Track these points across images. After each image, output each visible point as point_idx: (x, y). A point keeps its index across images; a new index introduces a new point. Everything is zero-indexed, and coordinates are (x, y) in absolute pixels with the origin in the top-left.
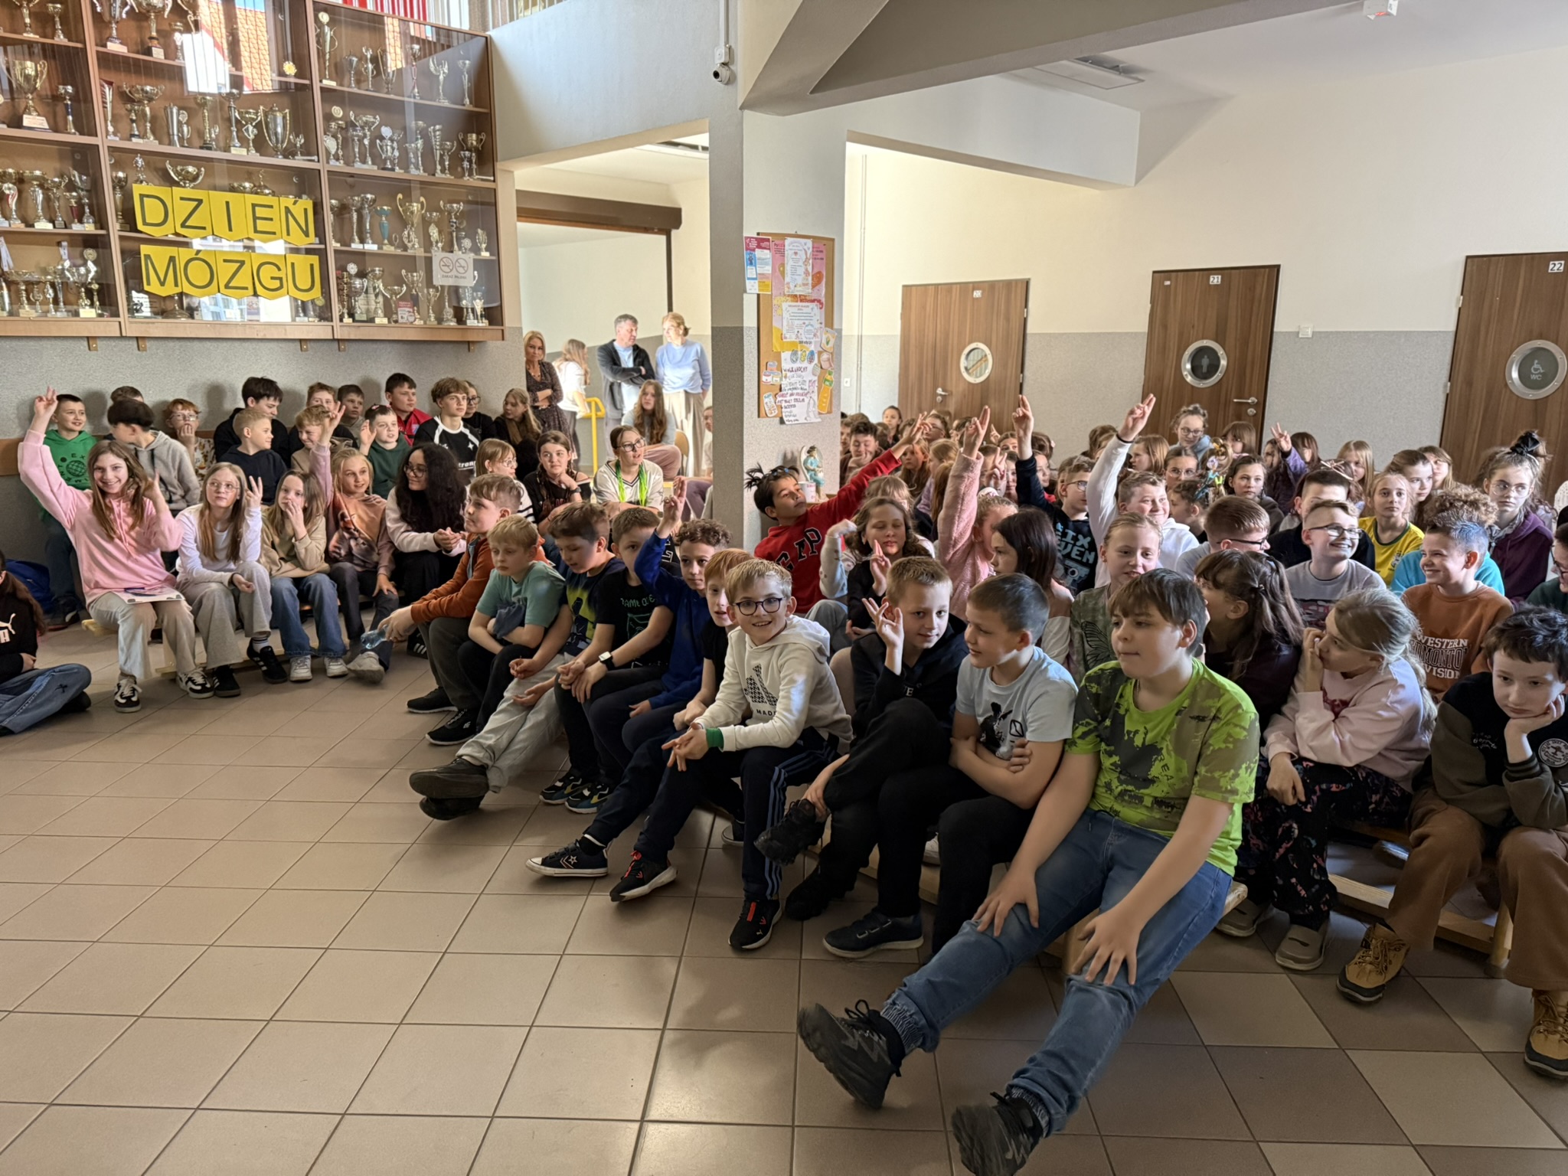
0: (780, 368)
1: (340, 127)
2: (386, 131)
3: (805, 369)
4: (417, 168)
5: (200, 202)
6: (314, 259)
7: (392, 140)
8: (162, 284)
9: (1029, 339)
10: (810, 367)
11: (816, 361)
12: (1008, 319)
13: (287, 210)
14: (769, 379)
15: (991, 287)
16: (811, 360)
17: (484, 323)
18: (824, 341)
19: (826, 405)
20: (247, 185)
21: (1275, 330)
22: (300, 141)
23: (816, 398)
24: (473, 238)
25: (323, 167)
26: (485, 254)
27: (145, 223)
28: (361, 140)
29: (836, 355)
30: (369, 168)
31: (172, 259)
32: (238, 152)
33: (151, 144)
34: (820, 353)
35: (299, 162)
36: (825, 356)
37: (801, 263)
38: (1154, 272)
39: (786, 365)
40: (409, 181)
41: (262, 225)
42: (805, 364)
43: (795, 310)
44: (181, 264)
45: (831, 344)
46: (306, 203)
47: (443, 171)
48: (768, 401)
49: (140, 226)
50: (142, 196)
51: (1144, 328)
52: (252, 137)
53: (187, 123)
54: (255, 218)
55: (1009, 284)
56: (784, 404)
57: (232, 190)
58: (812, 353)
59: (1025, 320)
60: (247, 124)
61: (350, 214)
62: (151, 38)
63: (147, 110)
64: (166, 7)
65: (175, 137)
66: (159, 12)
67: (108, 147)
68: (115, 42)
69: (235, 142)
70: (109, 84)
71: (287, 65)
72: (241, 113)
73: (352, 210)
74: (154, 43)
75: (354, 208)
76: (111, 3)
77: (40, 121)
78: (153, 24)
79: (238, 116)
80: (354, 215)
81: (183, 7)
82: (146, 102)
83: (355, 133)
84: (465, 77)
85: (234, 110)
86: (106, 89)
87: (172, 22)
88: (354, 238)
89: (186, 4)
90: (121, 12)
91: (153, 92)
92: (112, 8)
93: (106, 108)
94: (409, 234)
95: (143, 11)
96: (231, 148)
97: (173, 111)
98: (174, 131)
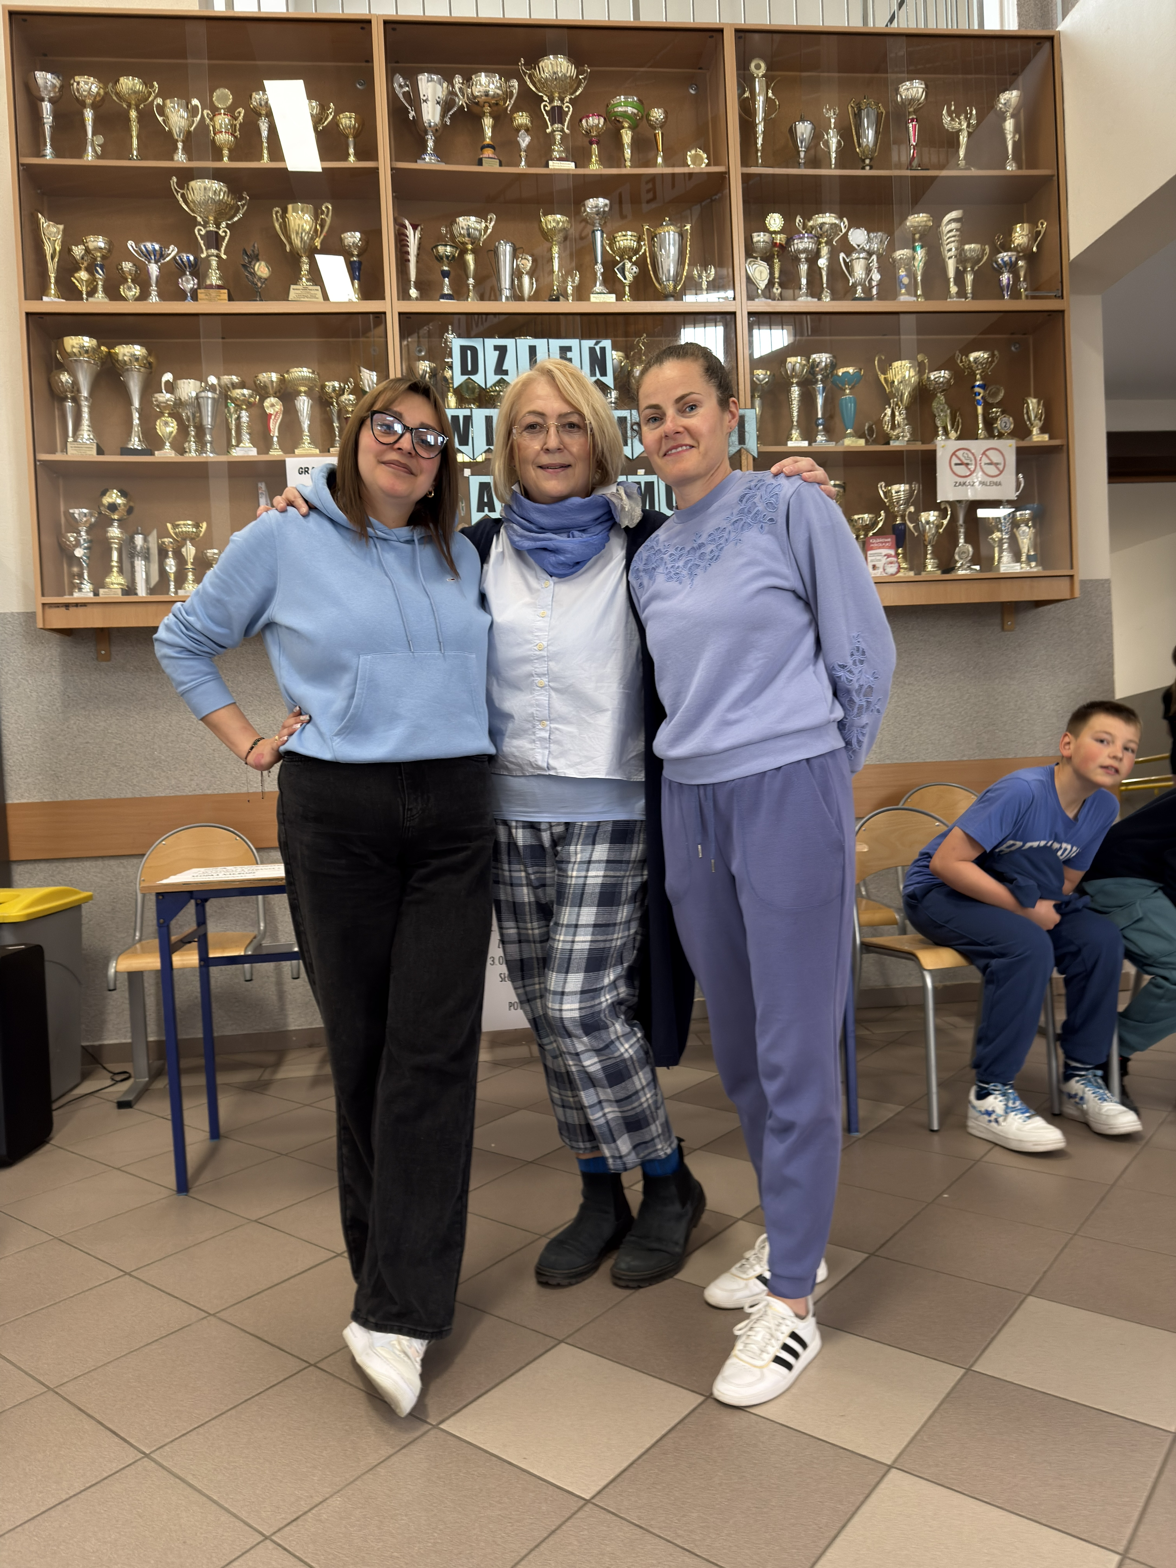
1: (775, 245)
2: (858, 238)
7: (867, 250)
17: (1035, 568)
22: (708, 275)
24: (1017, 412)
25: (741, 306)
26: (1040, 439)
28: (812, 260)
30: (829, 302)
32: (603, 301)
33: (472, 305)
40: (897, 315)
47: (961, 291)
52: (628, 278)
60: (622, 259)
61: (788, 392)
62: (483, 147)
63: (470, 258)
64: (508, 95)
65: (507, 293)
66: (497, 104)
67: (400, 314)
68: (430, 159)
69: (598, 287)
70: (415, 228)
71: (693, 152)
72: (612, 241)
73: (793, 383)
74: (488, 153)
75: (795, 380)
76: (422, 97)
77: (312, 292)
78: (488, 122)
79: (608, 248)
80: (795, 391)
81: (534, 89)
82: (470, 247)
83: (801, 246)
84: (1009, 125)
85: (602, 236)
86: (410, 231)
87: (515, 115)
88: (793, 432)
89: (538, 85)
90: (443, 115)
91: (478, 226)
92: (424, 105)
93: (409, 261)
94: (893, 415)
95: (476, 109)
96: (592, 296)
97: (506, 250)
98: (506, 282)
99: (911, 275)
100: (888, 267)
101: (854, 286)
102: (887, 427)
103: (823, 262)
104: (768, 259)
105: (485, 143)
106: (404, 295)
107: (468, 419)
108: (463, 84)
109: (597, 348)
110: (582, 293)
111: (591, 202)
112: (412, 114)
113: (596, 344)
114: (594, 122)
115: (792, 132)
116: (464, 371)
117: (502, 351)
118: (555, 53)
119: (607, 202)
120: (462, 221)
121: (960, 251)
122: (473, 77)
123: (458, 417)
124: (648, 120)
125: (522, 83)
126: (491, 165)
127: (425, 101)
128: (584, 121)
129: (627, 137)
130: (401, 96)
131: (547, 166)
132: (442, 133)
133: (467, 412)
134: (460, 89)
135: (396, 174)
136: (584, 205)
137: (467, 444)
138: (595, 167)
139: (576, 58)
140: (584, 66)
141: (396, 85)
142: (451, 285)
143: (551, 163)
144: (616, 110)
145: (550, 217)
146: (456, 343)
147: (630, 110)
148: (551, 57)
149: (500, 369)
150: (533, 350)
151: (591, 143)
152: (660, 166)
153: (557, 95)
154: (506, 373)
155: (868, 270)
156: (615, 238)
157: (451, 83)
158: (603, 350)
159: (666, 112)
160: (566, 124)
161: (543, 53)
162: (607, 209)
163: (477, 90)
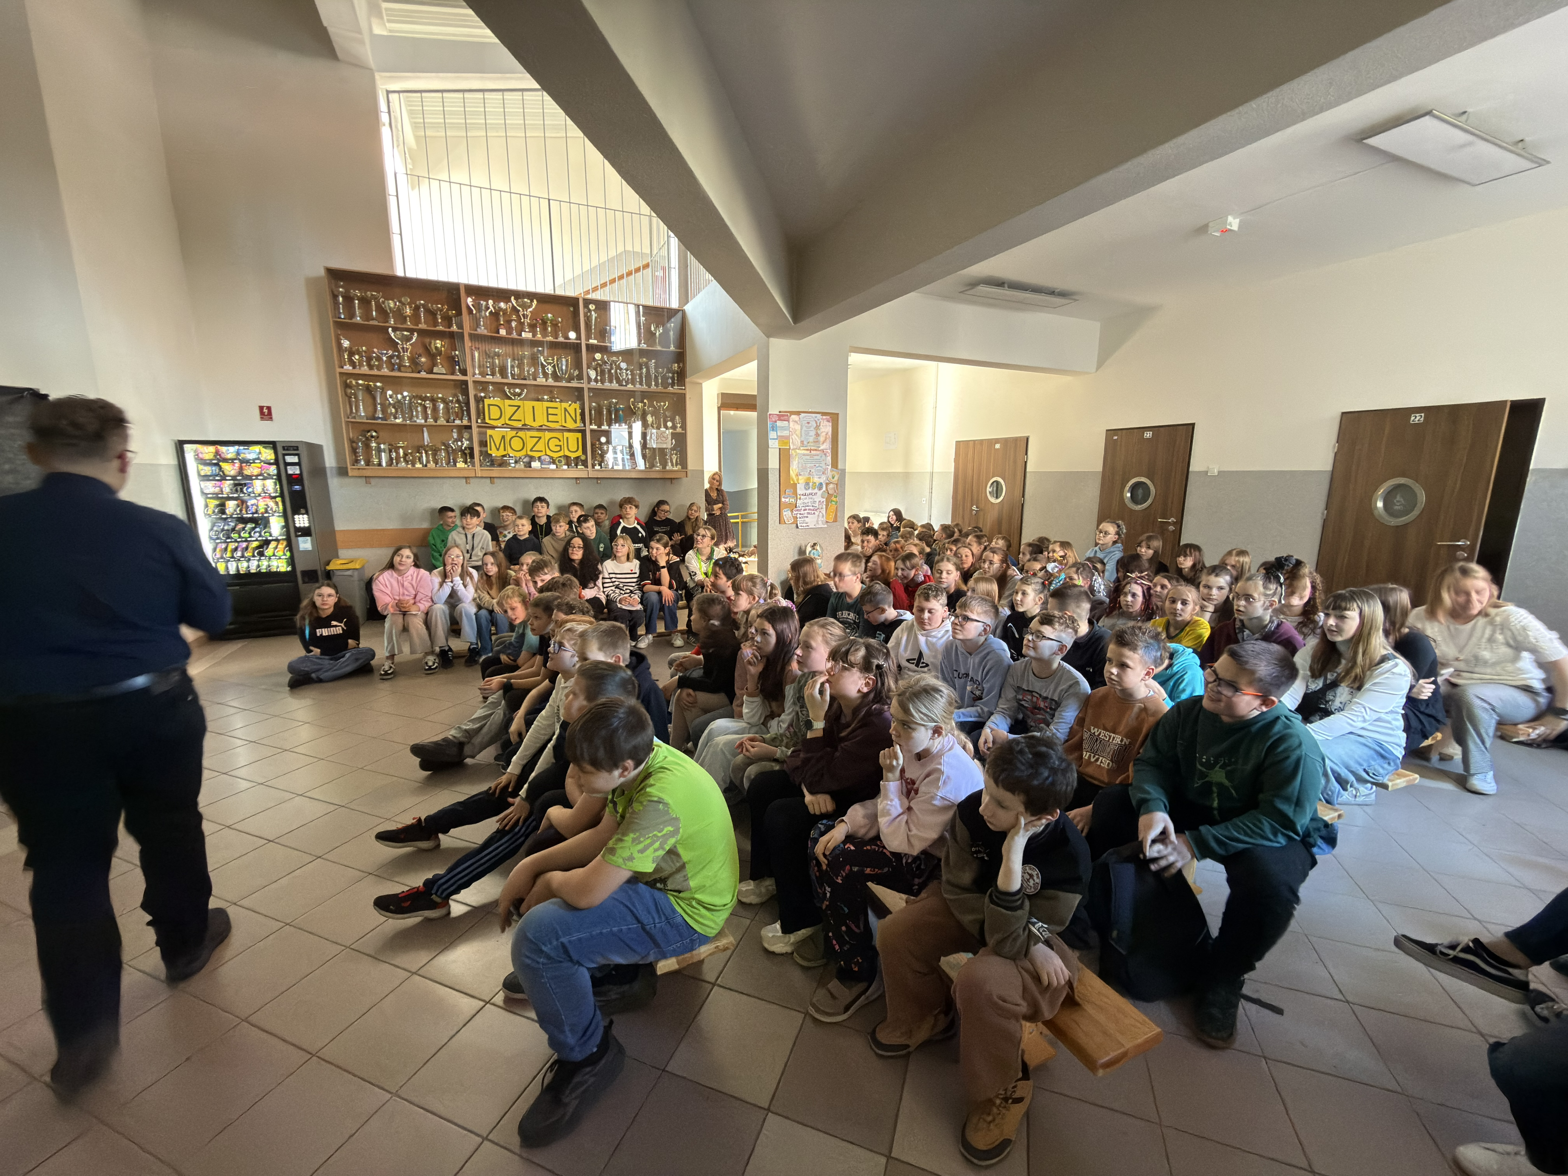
0: (795, 493)
1: (598, 364)
2: (624, 365)
3: (815, 494)
4: (641, 384)
5: (519, 407)
6: (579, 435)
7: (627, 370)
8: (498, 450)
9: (1028, 475)
10: (820, 493)
11: (824, 489)
12: (1015, 462)
13: (566, 410)
14: (787, 500)
15: (1005, 442)
16: (820, 489)
17: (679, 467)
18: (830, 477)
19: (832, 516)
20: (546, 397)
21: (1191, 469)
22: (576, 373)
23: (824, 512)
24: (673, 420)
25: (584, 385)
26: (679, 430)
27: (490, 419)
28: (610, 371)
29: (840, 484)
30: (615, 385)
31: (503, 437)
32: (541, 380)
33: (498, 378)
34: (827, 484)
35: (574, 384)
36: (831, 486)
37: (812, 429)
38: (1107, 430)
39: (799, 492)
40: (634, 391)
41: (551, 418)
42: (816, 491)
43: (808, 457)
44: (508, 439)
45: (836, 478)
46: (577, 406)
47: (657, 385)
48: (787, 514)
49: (487, 420)
50: (489, 405)
51: (1100, 468)
52: (550, 372)
53: (518, 367)
54: (548, 414)
55: (1016, 440)
56: (798, 516)
57: (538, 400)
58: (821, 484)
59: (1026, 462)
60: (548, 366)
61: (602, 411)
62: (500, 325)
63: (497, 362)
64: (509, 308)
65: (509, 376)
66: (505, 311)
67: (473, 380)
69: (540, 375)
70: (477, 350)
71: (571, 333)
73: (604, 409)
74: (502, 327)
78: (502, 318)
79: (543, 363)
83: (606, 367)
84: (672, 333)
85: (541, 358)
86: (475, 352)
87: (511, 315)
88: (604, 424)
89: (519, 306)
90: (485, 312)
91: (500, 351)
93: (475, 361)
95: (497, 312)
96: (538, 378)
97: (509, 360)
100: (633, 375)
101: (622, 381)
103: (613, 372)
104: (596, 369)
106: (474, 375)
110: (534, 377)
111: (537, 348)
112: (475, 312)
119: (542, 349)
121: (656, 371)
124: (556, 321)
125: (513, 304)
126: (503, 332)
128: (534, 321)
130: (471, 306)
131: (522, 334)
132: (486, 318)
134: (491, 304)
135: (470, 335)
136: (534, 349)
142: (491, 371)
144: (545, 318)
147: (550, 318)
151: (537, 327)
152: (560, 339)
153: (525, 310)
157: (487, 302)
159: (562, 319)
161: (520, 298)
163: (498, 307)
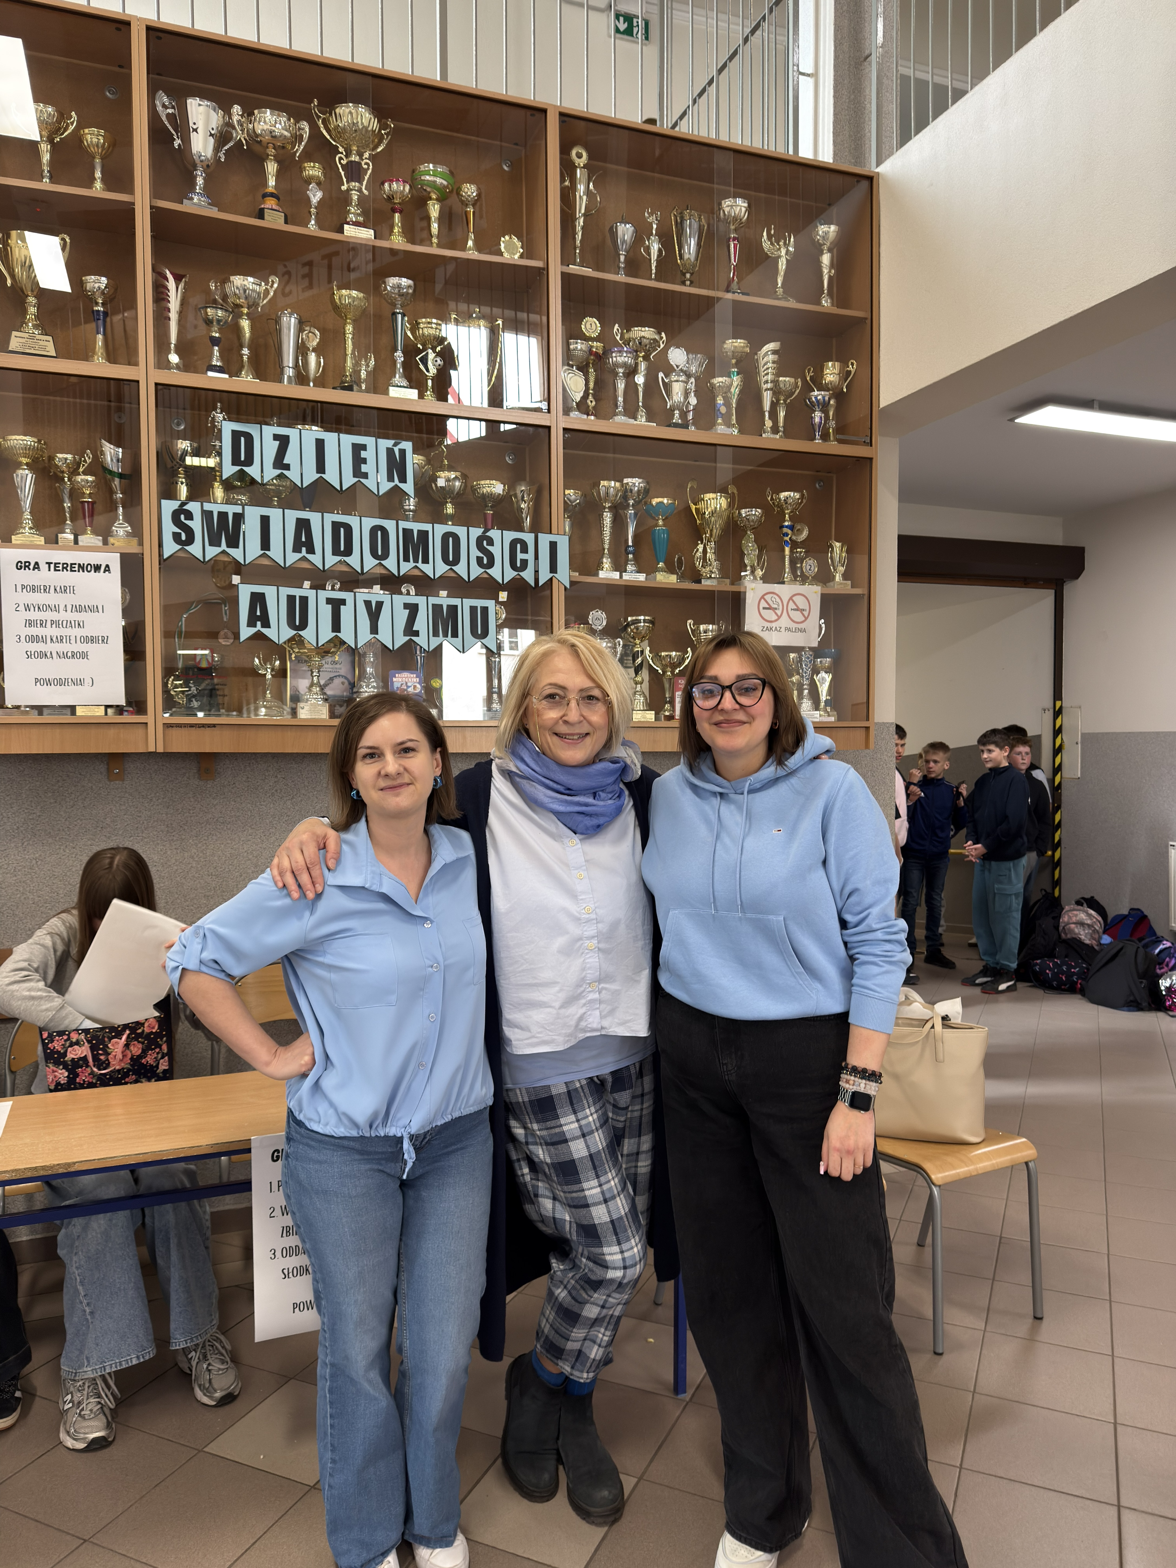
1: (592, 352)
2: (677, 358)
4: (728, 422)
7: (686, 373)
24: (821, 557)
25: (556, 421)
26: (844, 586)
28: (629, 376)
30: (640, 423)
32: (401, 395)
40: (712, 447)
47: (775, 428)
52: (432, 373)
53: (318, 350)
60: (425, 349)
61: (601, 516)
62: (265, 195)
63: (245, 324)
64: (298, 138)
65: (289, 372)
66: (283, 147)
67: (156, 384)
68: (199, 200)
69: (398, 379)
70: (178, 278)
71: (507, 237)
72: (415, 327)
73: (605, 508)
74: (270, 203)
75: (607, 505)
76: (191, 124)
77: (41, 343)
78: (271, 167)
79: (409, 334)
80: (607, 517)
81: (328, 137)
82: (245, 311)
83: (620, 360)
84: (826, 259)
85: (402, 319)
86: (171, 284)
87: (306, 165)
88: (605, 560)
89: (333, 133)
90: (217, 149)
91: (257, 288)
92: (193, 135)
93: (169, 319)
94: (705, 551)
95: (257, 148)
96: (391, 388)
97: (290, 322)
98: (289, 359)
99: (727, 404)
100: (706, 393)
101: (672, 410)
102: (698, 564)
103: (640, 379)
104: (583, 368)
105: (267, 191)
106: (163, 363)
107: (239, 518)
108: (242, 116)
109: (396, 450)
110: (379, 384)
111: (393, 281)
112: (177, 142)
113: (395, 445)
114: (399, 188)
115: (613, 234)
116: (236, 461)
117: (283, 442)
118: (356, 101)
119: (410, 282)
120: (238, 281)
121: (775, 382)
122: (256, 112)
123: (226, 513)
124: (458, 194)
125: (314, 127)
126: (274, 220)
127: (195, 130)
128: (386, 185)
129: (434, 210)
130: (164, 118)
131: (341, 230)
132: (214, 170)
133: (238, 509)
134: (239, 121)
135: (157, 215)
136: (384, 283)
137: (237, 547)
138: (397, 241)
139: (379, 112)
140: (387, 119)
141: (158, 103)
142: (222, 357)
143: (346, 227)
144: (423, 178)
145: (344, 292)
146: (228, 428)
147: (439, 180)
148: (351, 104)
149: (279, 462)
150: (320, 445)
151: (394, 211)
152: (471, 252)
153: (355, 148)
154: (287, 467)
155: (686, 394)
156: (418, 324)
157: (228, 112)
158: (403, 452)
159: (479, 189)
160: (365, 183)
161: (342, 98)
162: (411, 291)
163: (260, 127)
